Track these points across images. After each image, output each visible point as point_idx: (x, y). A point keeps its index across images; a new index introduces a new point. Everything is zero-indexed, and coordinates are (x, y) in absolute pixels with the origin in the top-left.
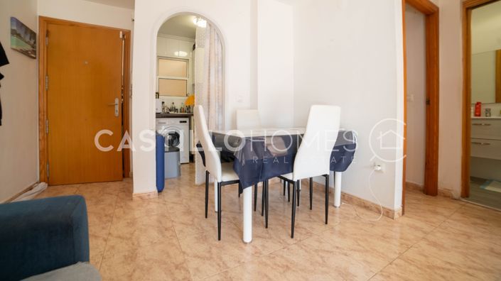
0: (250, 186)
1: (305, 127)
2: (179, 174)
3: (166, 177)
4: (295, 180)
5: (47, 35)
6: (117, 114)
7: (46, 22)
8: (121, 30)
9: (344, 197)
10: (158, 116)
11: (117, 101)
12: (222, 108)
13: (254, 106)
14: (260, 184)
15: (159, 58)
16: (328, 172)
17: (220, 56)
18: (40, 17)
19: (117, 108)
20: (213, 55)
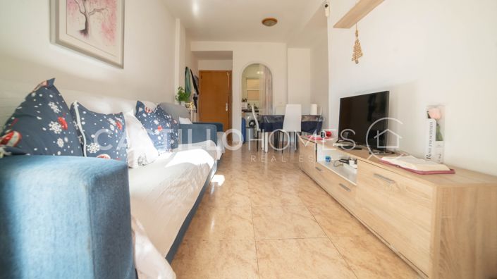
5: (201, 78)
6: (227, 110)
8: (228, 71)
11: (227, 104)
18: (200, 72)
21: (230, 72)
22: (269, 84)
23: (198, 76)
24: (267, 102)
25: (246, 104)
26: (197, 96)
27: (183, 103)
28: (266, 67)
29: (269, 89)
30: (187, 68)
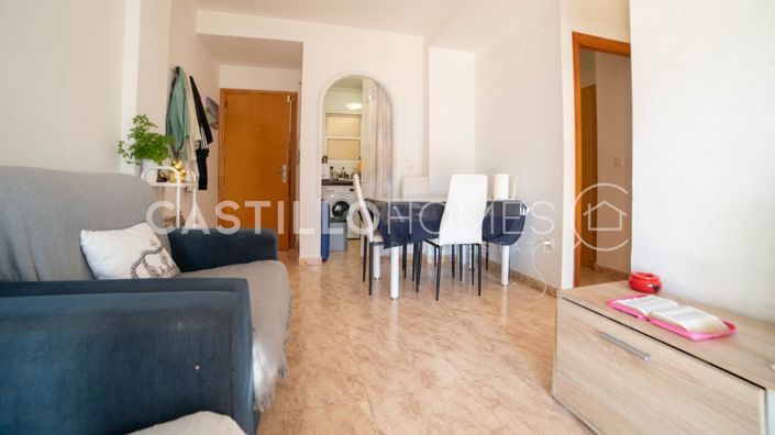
0: (395, 245)
1: (446, 196)
2: (346, 248)
3: (331, 248)
4: (440, 244)
5: (226, 106)
6: (285, 181)
7: (226, 92)
8: (288, 93)
9: (513, 276)
10: (325, 182)
11: (285, 167)
12: (390, 174)
13: (426, 174)
14: (410, 248)
15: (328, 115)
16: (480, 241)
17: (389, 117)
18: (222, 90)
19: (285, 174)
20: (381, 116)
21: (295, 97)
22: (387, 126)
23: (217, 101)
24: (381, 167)
25: (327, 166)
26: (205, 146)
27: (151, 168)
28: (377, 85)
29: (385, 135)
30: (178, 70)
